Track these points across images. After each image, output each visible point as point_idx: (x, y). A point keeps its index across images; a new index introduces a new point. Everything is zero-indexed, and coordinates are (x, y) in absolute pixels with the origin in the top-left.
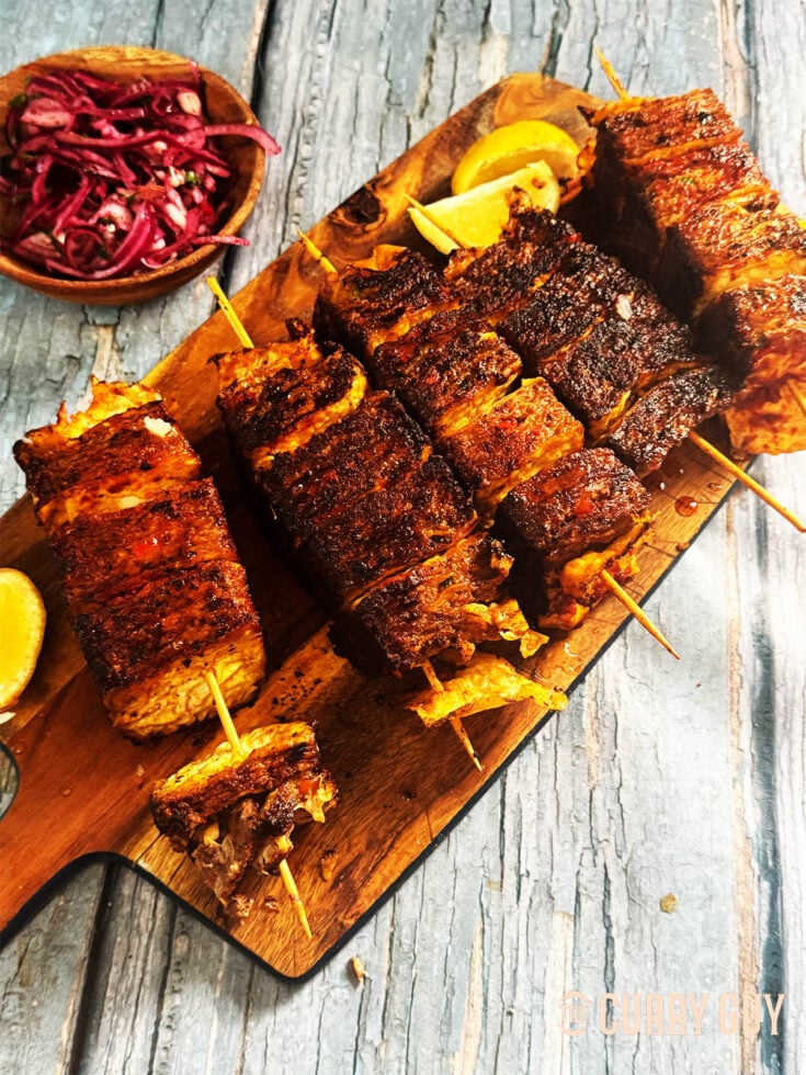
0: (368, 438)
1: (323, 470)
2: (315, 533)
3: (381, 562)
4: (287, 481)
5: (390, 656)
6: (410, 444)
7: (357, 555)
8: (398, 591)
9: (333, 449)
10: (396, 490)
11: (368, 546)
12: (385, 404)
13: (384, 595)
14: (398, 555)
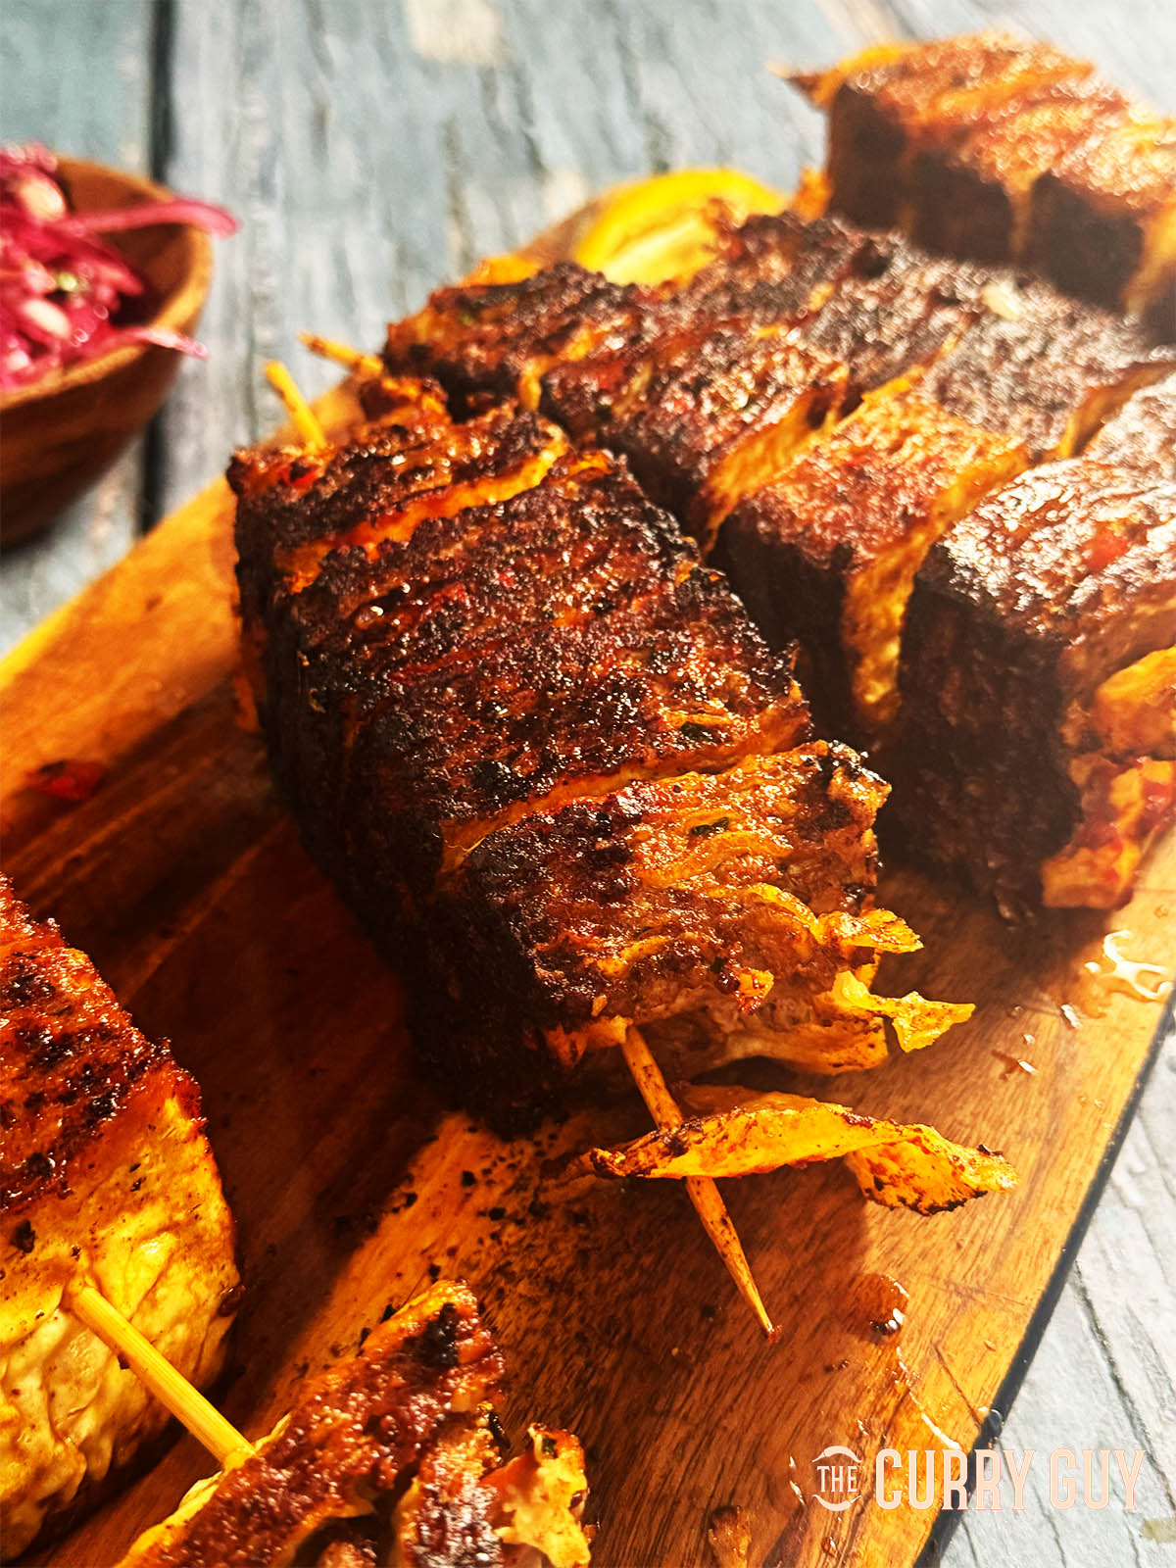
0: (552, 533)
1: (438, 584)
2: (394, 699)
3: (547, 763)
4: (347, 604)
5: (541, 971)
6: (650, 547)
7: (490, 750)
8: (582, 827)
9: (468, 549)
10: (606, 628)
11: (519, 731)
12: (600, 483)
13: (545, 834)
14: (593, 755)
